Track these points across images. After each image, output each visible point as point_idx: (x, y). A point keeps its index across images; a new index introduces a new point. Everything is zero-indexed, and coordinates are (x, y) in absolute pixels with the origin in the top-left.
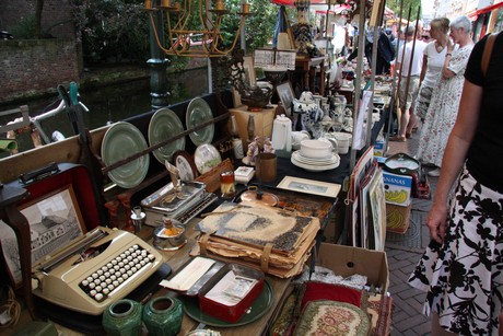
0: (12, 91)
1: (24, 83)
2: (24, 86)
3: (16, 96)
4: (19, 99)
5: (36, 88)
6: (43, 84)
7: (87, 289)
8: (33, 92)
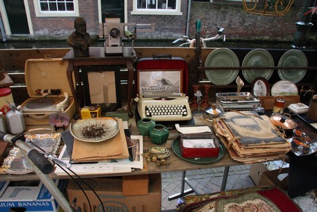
0: (255, 35)
1: (264, 32)
2: (264, 33)
3: (257, 38)
4: (258, 40)
5: (270, 36)
6: (275, 34)
7: (147, 109)
8: (267, 38)
